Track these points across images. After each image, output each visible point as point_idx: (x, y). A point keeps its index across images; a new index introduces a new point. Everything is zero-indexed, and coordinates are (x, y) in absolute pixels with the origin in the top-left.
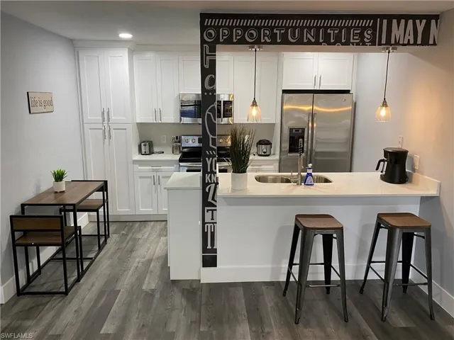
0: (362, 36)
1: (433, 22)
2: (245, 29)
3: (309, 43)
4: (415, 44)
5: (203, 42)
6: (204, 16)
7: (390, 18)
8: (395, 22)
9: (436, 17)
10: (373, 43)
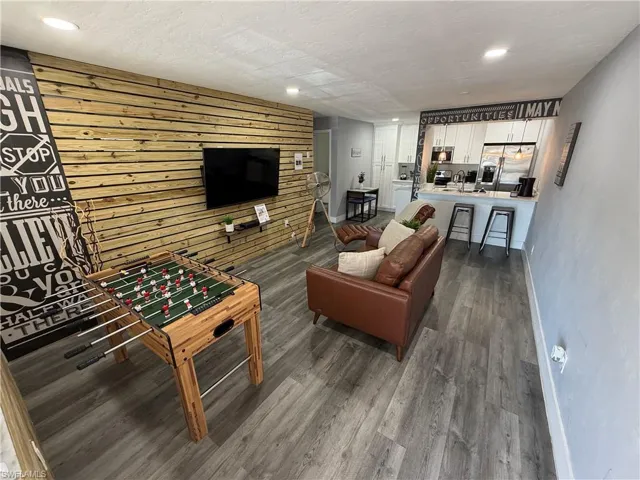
0: (506, 115)
1: (557, 102)
2: (441, 116)
3: (475, 120)
4: (542, 116)
5: (420, 124)
6: (422, 113)
7: (526, 103)
8: (529, 105)
9: (560, 100)
10: (513, 118)
